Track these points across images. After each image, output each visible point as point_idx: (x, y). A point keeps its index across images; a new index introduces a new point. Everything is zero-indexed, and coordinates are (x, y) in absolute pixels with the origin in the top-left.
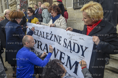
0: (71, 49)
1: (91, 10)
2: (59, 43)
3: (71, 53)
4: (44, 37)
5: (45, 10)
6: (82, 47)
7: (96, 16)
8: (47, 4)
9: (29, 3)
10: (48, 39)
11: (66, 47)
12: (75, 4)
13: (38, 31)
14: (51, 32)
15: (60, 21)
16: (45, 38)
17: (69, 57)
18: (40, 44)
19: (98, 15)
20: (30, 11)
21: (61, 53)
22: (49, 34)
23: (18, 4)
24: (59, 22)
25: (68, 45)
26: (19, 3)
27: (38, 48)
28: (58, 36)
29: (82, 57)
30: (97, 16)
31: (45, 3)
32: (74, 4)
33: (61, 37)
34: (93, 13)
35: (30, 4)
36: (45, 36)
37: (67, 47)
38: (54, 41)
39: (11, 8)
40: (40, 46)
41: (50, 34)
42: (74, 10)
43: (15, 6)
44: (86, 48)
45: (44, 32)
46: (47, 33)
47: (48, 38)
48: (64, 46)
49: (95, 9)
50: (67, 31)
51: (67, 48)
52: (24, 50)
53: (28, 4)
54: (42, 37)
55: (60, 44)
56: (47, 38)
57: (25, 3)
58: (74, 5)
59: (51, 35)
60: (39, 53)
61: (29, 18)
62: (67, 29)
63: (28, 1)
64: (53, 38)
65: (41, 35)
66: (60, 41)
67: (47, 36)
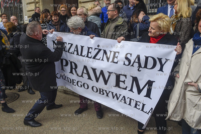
0: (140, 66)
2: (112, 61)
3: (140, 71)
11: (129, 65)
13: (72, 45)
16: (84, 56)
18: (74, 67)
25: (134, 62)
27: (71, 72)
28: (111, 52)
33: (119, 52)
36: (85, 53)
37: (131, 64)
38: (102, 60)
40: (75, 69)
41: (96, 49)
45: (82, 47)
46: (89, 48)
47: (90, 55)
48: (125, 64)
54: (78, 54)
55: (117, 63)
56: (87, 57)
60: (74, 81)
65: (77, 51)
66: (115, 58)
67: (88, 52)
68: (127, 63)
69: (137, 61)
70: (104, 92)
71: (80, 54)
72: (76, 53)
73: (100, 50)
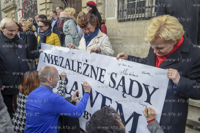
0: (124, 91)
2: (100, 80)
3: (125, 97)
4: (73, 70)
5: (68, 21)
8: (70, 10)
9: (39, 7)
10: (81, 73)
11: (114, 87)
12: (121, 13)
13: (63, 58)
14: (87, 61)
16: (75, 71)
20: (43, 22)
21: (104, 98)
22: (82, 64)
23: (19, 10)
25: (119, 85)
26: (21, 8)
28: (98, 68)
29: (147, 104)
31: (67, 9)
32: (118, 12)
33: (105, 70)
35: (41, 10)
36: (76, 68)
37: (116, 87)
38: (91, 77)
39: (6, 15)
41: (84, 64)
42: (118, 23)
43: (13, 11)
44: (155, 89)
45: (73, 61)
46: (79, 63)
47: (80, 71)
48: (110, 85)
50: (118, 59)
51: (117, 89)
52: (43, 92)
53: (37, 10)
54: (70, 69)
55: (103, 83)
56: (78, 71)
57: (32, 8)
58: (118, 14)
59: (86, 66)
61: (43, 34)
62: (118, 56)
63: (38, 5)
64: (89, 71)
65: (69, 65)
66: (102, 77)
67: (79, 67)
68: (112, 84)
69: (121, 84)
70: (89, 116)
71: (71, 69)
72: (67, 67)
73: (88, 65)
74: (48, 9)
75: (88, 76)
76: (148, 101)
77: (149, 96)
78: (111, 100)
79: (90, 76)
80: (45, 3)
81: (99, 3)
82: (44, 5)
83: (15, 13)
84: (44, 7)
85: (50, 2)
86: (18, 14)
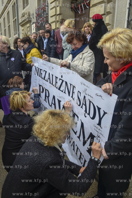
0: (86, 111)
1: (114, 42)
2: (72, 97)
3: (86, 117)
4: (52, 84)
6: (99, 109)
7: (124, 53)
9: (50, 20)
10: (57, 88)
11: (79, 105)
13: (46, 72)
14: (62, 77)
15: (83, 57)
16: (54, 85)
17: (82, 125)
18: (47, 95)
19: (129, 50)
23: (33, 23)
24: (81, 58)
25: (83, 104)
26: (35, 21)
27: (45, 100)
28: (71, 85)
29: (99, 127)
30: (126, 52)
32: (128, 22)
33: (75, 88)
34: (119, 49)
37: (81, 105)
39: (23, 28)
40: (48, 97)
41: (60, 79)
43: (28, 25)
44: (105, 113)
45: (53, 75)
46: (56, 78)
48: (77, 103)
49: (122, 40)
51: (82, 107)
54: (50, 83)
55: (74, 99)
57: (43, 21)
59: (61, 81)
63: (49, 17)
65: (50, 79)
66: (74, 94)
67: (56, 82)
69: (84, 102)
72: (49, 81)
73: (63, 81)
74: (58, 21)
75: (62, 91)
76: (99, 124)
77: (100, 119)
78: (78, 117)
79: (64, 91)
80: (55, 15)
81: (107, 12)
82: (54, 17)
83: (30, 27)
84: (54, 20)
85: (60, 14)
86: (32, 28)
